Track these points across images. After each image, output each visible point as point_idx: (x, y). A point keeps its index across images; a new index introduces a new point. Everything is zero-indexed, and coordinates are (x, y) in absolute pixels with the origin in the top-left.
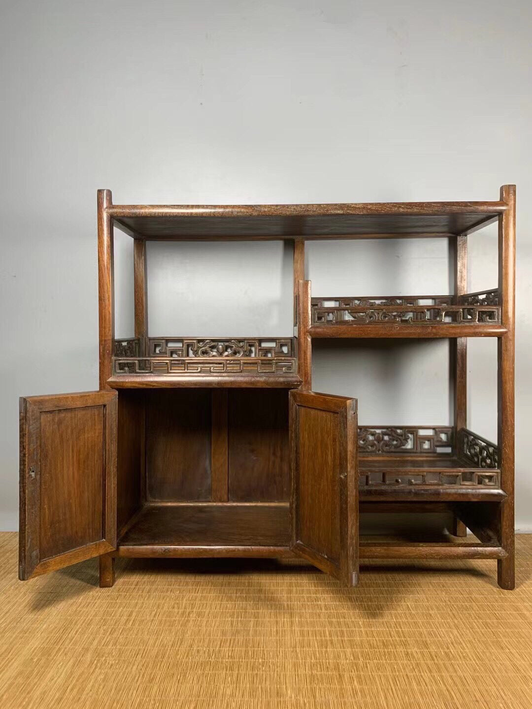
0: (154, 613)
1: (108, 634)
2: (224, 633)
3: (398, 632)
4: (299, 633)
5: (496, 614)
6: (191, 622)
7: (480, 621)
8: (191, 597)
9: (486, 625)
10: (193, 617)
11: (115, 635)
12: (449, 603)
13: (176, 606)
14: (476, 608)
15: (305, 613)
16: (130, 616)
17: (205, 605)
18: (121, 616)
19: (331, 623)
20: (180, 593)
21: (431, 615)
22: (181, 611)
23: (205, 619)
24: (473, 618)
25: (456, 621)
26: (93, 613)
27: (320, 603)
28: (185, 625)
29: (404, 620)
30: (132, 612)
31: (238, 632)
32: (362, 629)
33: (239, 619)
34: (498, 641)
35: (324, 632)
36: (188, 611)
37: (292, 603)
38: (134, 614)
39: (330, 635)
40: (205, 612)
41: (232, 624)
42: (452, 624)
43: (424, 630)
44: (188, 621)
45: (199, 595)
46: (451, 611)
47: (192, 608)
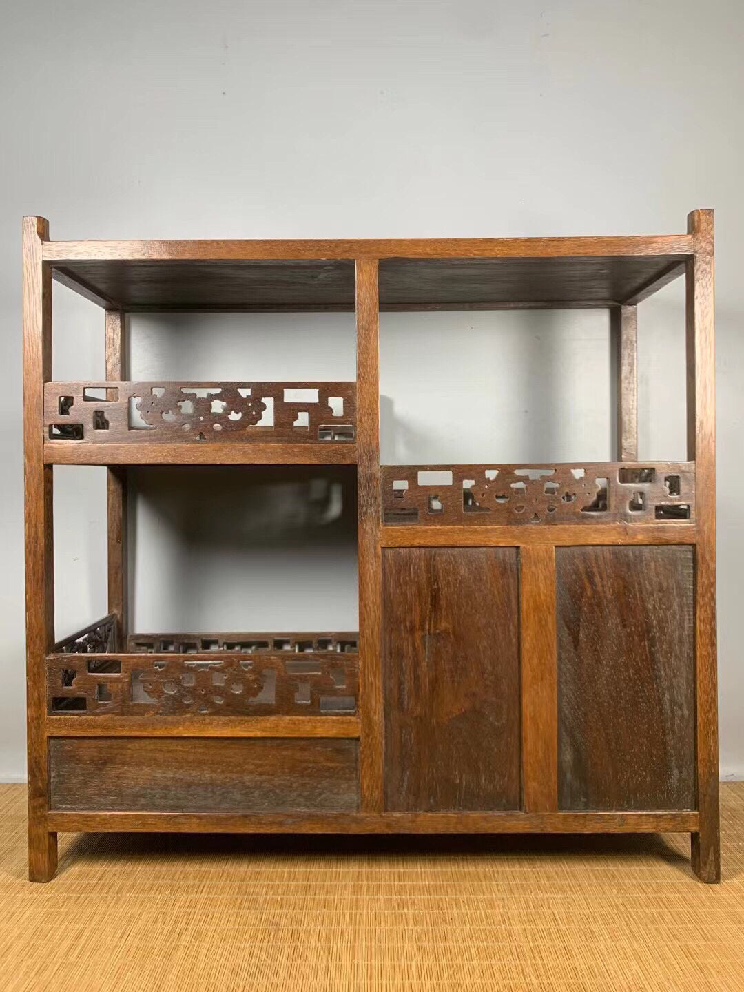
0: (120, 932)
1: (34, 973)
2: (235, 972)
3: (535, 967)
4: (365, 971)
5: (703, 931)
6: (181, 952)
7: (677, 943)
8: (189, 900)
9: (688, 952)
10: (186, 938)
11: (44, 977)
12: (623, 909)
13: (161, 918)
14: (668, 917)
15: (378, 931)
16: (78, 938)
17: (210, 915)
18: (62, 939)
19: (421, 950)
20: (171, 893)
21: (592, 932)
22: (167, 928)
23: (206, 945)
24: (665, 938)
25: (635, 945)
26: (16, 932)
27: (405, 910)
28: (168, 956)
29: (548, 943)
30: (82, 932)
31: (260, 970)
32: (475, 963)
33: (265, 944)
34: (708, 984)
35: (409, 967)
36: (180, 927)
37: (359, 911)
38: (87, 933)
39: (420, 977)
40: (207, 931)
41: (250, 955)
42: (628, 951)
43: (579, 963)
44: (176, 947)
45: (204, 896)
46: (627, 924)
47: (187, 923)
